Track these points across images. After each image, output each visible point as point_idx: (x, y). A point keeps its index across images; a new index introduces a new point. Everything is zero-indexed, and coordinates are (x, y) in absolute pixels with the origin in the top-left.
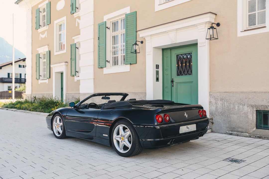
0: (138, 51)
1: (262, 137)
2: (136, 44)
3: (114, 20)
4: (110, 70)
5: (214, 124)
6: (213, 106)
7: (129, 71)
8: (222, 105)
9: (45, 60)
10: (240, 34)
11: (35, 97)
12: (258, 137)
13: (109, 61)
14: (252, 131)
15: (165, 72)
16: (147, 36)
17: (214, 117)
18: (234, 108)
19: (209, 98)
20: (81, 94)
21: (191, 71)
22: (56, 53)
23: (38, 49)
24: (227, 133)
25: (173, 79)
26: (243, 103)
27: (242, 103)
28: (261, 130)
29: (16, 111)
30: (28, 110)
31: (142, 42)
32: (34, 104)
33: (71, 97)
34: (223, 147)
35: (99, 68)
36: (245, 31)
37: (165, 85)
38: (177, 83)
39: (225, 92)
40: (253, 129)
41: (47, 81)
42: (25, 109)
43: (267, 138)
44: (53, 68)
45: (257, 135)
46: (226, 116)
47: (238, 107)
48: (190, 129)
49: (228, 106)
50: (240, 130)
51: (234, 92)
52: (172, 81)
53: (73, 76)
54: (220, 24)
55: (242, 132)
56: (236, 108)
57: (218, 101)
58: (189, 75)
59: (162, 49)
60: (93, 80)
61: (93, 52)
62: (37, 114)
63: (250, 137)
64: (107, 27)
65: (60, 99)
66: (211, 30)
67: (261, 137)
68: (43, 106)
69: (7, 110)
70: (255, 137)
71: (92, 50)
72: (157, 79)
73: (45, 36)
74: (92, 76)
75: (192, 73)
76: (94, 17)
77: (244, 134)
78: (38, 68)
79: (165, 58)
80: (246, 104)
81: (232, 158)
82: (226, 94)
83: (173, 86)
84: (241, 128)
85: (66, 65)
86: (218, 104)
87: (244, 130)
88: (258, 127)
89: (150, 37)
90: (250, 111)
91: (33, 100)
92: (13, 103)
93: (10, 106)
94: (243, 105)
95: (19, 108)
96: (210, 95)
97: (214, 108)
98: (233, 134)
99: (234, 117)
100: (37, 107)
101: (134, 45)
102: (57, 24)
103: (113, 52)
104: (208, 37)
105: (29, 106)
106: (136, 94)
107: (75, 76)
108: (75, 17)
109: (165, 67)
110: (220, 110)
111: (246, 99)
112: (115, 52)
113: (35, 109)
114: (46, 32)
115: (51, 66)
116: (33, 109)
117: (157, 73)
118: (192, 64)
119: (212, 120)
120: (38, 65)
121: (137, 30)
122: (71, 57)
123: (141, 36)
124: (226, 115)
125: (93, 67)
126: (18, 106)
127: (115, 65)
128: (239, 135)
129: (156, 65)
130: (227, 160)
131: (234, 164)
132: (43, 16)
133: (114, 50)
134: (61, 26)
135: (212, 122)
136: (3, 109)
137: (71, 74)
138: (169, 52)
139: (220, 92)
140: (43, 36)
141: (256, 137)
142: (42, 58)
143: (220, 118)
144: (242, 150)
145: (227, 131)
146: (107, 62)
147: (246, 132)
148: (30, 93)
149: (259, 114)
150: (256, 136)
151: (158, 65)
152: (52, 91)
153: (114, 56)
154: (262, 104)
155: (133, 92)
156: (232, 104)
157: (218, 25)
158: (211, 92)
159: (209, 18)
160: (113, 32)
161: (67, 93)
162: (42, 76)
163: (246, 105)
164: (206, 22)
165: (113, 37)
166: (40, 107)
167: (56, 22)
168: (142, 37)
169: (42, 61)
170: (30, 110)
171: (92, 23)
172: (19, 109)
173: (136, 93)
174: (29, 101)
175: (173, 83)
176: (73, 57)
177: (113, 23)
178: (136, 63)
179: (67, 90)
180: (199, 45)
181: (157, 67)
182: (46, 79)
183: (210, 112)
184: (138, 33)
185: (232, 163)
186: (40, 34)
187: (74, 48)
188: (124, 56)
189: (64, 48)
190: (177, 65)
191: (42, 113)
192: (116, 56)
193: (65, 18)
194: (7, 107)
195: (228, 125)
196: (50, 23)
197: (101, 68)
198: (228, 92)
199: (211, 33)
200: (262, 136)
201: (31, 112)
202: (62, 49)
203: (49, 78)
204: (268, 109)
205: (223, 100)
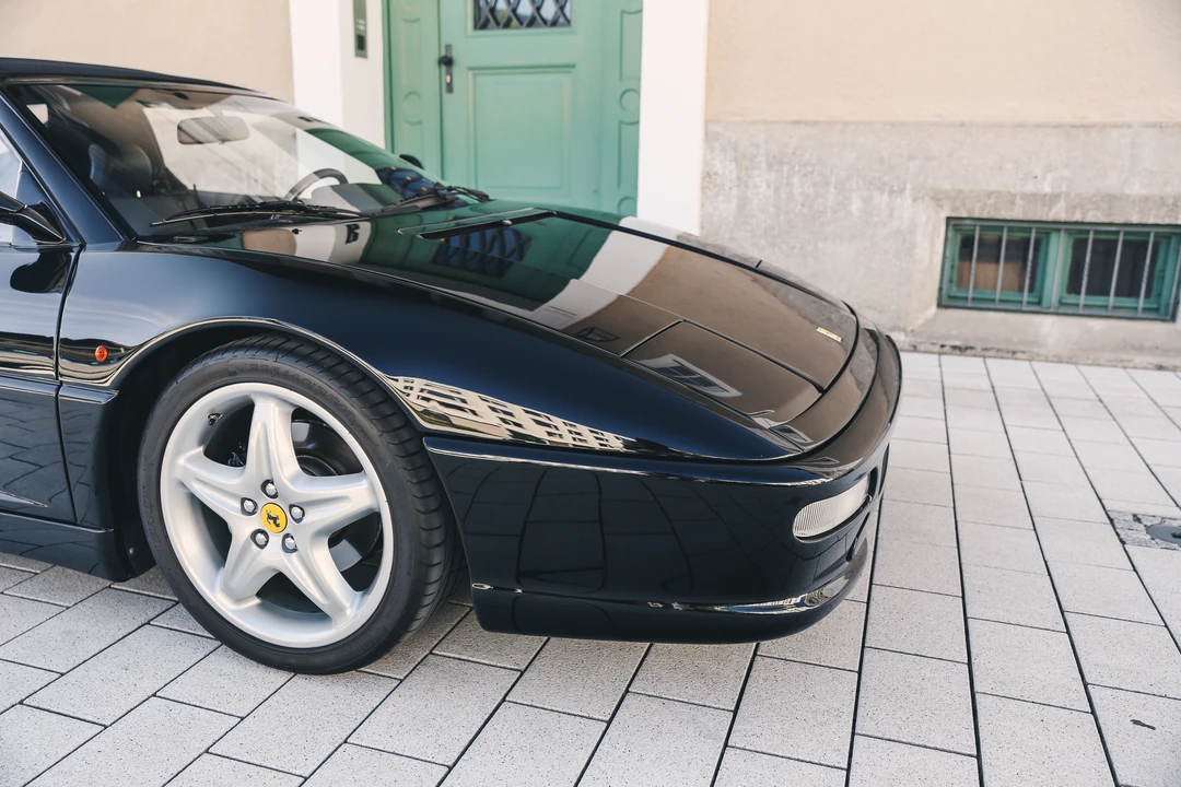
1: (972, 348)
6: (721, 198)
8: (777, 190)
12: (954, 347)
14: (921, 322)
18: (844, 205)
19: (703, 153)
26: (896, 183)
27: (886, 179)
28: (963, 313)
37: (403, 82)
38: (477, 70)
39: (799, 122)
40: (925, 309)
43: (998, 350)
45: (948, 337)
46: (794, 247)
47: (867, 201)
49: (807, 196)
51: (846, 124)
52: (447, 62)
56: (856, 205)
57: (756, 172)
58: (548, 27)
63: (916, 349)
67: (967, 348)
70: (937, 348)
72: (361, 43)
75: (567, 11)
80: (908, 187)
82: (803, 131)
83: (450, 88)
86: (755, 187)
87: (884, 320)
88: (946, 301)
90: (924, 220)
94: (892, 192)
96: (709, 137)
97: (726, 209)
99: (840, 256)
110: (762, 220)
111: (911, 157)
139: (766, 122)
141: (945, 349)
150: (943, 346)
154: (993, 187)
156: (832, 186)
163: (908, 192)
175: (450, 73)
198: (815, 122)
200: (972, 345)
204: (1017, 212)
205: (781, 163)
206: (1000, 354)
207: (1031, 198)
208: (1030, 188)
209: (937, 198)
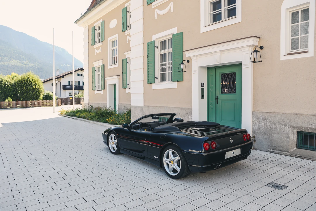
0: (184, 70)
2: (182, 63)
3: (163, 39)
4: (158, 85)
5: (256, 142)
6: (255, 125)
7: (176, 87)
8: (264, 125)
9: (100, 73)
10: (283, 58)
11: (92, 107)
12: (298, 156)
13: (157, 77)
14: (292, 151)
15: (210, 89)
16: (194, 56)
17: (257, 135)
18: (276, 128)
19: (252, 117)
20: (132, 106)
21: (235, 90)
22: (109, 67)
23: (93, 63)
24: (268, 151)
25: (217, 96)
26: (285, 124)
27: (283, 123)
28: (301, 150)
29: (76, 119)
30: (86, 119)
31: (188, 61)
32: (91, 113)
33: (123, 108)
34: (265, 168)
35: (148, 84)
36: (288, 54)
37: (210, 102)
38: (221, 100)
39: (268, 112)
40: (294, 148)
41: (102, 92)
42: (84, 118)
43: (307, 158)
44: (107, 80)
45: (297, 154)
47: (280, 127)
48: (235, 154)
49: (270, 125)
50: (281, 148)
51: (276, 113)
52: (217, 99)
53: (125, 88)
54: (264, 47)
55: (283, 151)
56: (278, 128)
57: (261, 121)
58: (233, 93)
59: (207, 68)
60: (143, 94)
61: (143, 69)
62: (94, 123)
63: (291, 156)
64: (156, 46)
65: (113, 109)
66: (255, 53)
67: (301, 157)
68: (99, 115)
69: (69, 117)
70: (295, 156)
71: (142, 67)
72: (203, 97)
73: (100, 52)
74: (142, 91)
75: (235, 91)
76: (143, 36)
77: (285, 153)
78: (94, 80)
79: (210, 77)
81: (275, 182)
82: (268, 114)
83: (217, 103)
84: (282, 147)
85: (118, 78)
86: (261, 123)
87: (284, 149)
88: (298, 147)
89: (196, 57)
90: (291, 131)
91: (90, 108)
92: (74, 111)
93: (71, 115)
94: (284, 126)
95: (78, 116)
96: (253, 114)
97: (256, 127)
98: (274, 152)
99: (276, 137)
100: (94, 117)
101: (181, 64)
102: (110, 40)
103: (161, 69)
104: (252, 60)
105: (87, 115)
107: (126, 89)
108: (126, 34)
109: (210, 85)
110: (262, 129)
111: (287, 120)
112: (163, 69)
113: (92, 119)
114: (101, 48)
115: (105, 79)
116: (90, 118)
117: (203, 90)
118: (235, 83)
119: (255, 138)
120: (94, 78)
121: (184, 51)
122: (123, 71)
123: (187, 56)
124: (267, 134)
125: (142, 82)
126: (78, 114)
127: (163, 81)
128: (280, 153)
129: (202, 83)
130: (269, 185)
131: (277, 191)
132: (98, 33)
133: (162, 67)
134: (113, 42)
135: (254, 140)
136: (65, 116)
137: (123, 86)
138: (214, 71)
139: (262, 112)
140: (98, 52)
142: (98, 71)
143: (262, 137)
144: (283, 173)
145: (269, 149)
146: (155, 78)
147: (286, 151)
148: (88, 102)
149: (299, 134)
150: (296, 156)
151: (204, 83)
152: (107, 101)
153: (162, 73)
154: (303, 126)
155: (179, 108)
156: (274, 124)
157: (262, 48)
158: (254, 112)
159: (253, 42)
160: (161, 50)
161: (119, 104)
162: (98, 87)
163: (287, 126)
164: (250, 45)
165: (161, 55)
166: (96, 117)
167: (109, 39)
168: (189, 57)
169: (97, 73)
170: (88, 119)
171: (142, 42)
172: (79, 118)
173: (183, 108)
174: (87, 110)
175: (217, 101)
176: (125, 71)
177: (161, 42)
178: (183, 81)
179: (119, 101)
180: (243, 66)
181: (203, 84)
182: (101, 89)
183: (252, 130)
184: (185, 53)
185: (274, 189)
186: (96, 50)
187: (126, 63)
188: (171, 73)
189: (116, 63)
190: (221, 84)
191: (98, 123)
192: (164, 72)
193: (117, 35)
194: (69, 115)
195: (269, 144)
196: (104, 40)
197: (150, 83)
198: (271, 113)
199: (255, 56)
201: (89, 121)
202: (114, 63)
203: (103, 89)
204: (310, 131)
205: (265, 119)
206: (307, 159)
207: (311, 128)
208: (310, 126)
209: (294, 127)
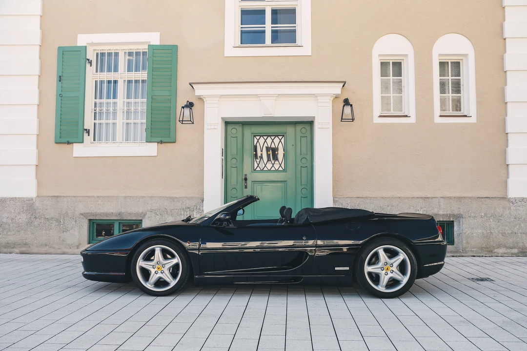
3: (109, 49)
7: (155, 154)
10: (377, 120)
13: (88, 131)
16: (210, 96)
25: (246, 175)
31: (192, 105)
35: (56, 143)
38: (255, 182)
39: (358, 197)
51: (371, 198)
59: (226, 122)
60: (33, 168)
61: (36, 106)
64: (88, 60)
71: (34, 101)
74: (31, 160)
82: (360, 199)
83: (246, 187)
89: (218, 99)
96: (335, 202)
106: (176, 200)
109: (231, 154)
117: (223, 162)
123: (197, 94)
125: (33, 138)
133: (99, 109)
138: (239, 128)
139: (350, 198)
146: (85, 132)
158: (337, 197)
168: (200, 96)
175: (246, 183)
178: (173, 142)
180: (316, 126)
181: (223, 152)
190: (255, 153)
192: (104, 121)
197: (69, 143)
